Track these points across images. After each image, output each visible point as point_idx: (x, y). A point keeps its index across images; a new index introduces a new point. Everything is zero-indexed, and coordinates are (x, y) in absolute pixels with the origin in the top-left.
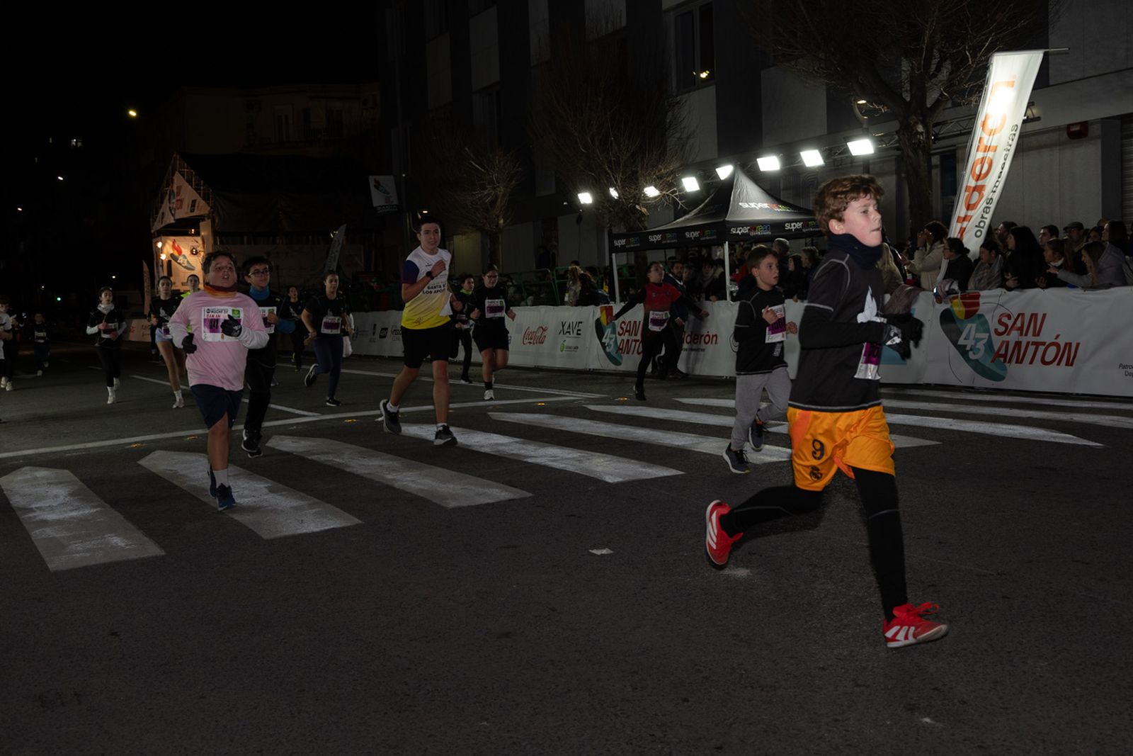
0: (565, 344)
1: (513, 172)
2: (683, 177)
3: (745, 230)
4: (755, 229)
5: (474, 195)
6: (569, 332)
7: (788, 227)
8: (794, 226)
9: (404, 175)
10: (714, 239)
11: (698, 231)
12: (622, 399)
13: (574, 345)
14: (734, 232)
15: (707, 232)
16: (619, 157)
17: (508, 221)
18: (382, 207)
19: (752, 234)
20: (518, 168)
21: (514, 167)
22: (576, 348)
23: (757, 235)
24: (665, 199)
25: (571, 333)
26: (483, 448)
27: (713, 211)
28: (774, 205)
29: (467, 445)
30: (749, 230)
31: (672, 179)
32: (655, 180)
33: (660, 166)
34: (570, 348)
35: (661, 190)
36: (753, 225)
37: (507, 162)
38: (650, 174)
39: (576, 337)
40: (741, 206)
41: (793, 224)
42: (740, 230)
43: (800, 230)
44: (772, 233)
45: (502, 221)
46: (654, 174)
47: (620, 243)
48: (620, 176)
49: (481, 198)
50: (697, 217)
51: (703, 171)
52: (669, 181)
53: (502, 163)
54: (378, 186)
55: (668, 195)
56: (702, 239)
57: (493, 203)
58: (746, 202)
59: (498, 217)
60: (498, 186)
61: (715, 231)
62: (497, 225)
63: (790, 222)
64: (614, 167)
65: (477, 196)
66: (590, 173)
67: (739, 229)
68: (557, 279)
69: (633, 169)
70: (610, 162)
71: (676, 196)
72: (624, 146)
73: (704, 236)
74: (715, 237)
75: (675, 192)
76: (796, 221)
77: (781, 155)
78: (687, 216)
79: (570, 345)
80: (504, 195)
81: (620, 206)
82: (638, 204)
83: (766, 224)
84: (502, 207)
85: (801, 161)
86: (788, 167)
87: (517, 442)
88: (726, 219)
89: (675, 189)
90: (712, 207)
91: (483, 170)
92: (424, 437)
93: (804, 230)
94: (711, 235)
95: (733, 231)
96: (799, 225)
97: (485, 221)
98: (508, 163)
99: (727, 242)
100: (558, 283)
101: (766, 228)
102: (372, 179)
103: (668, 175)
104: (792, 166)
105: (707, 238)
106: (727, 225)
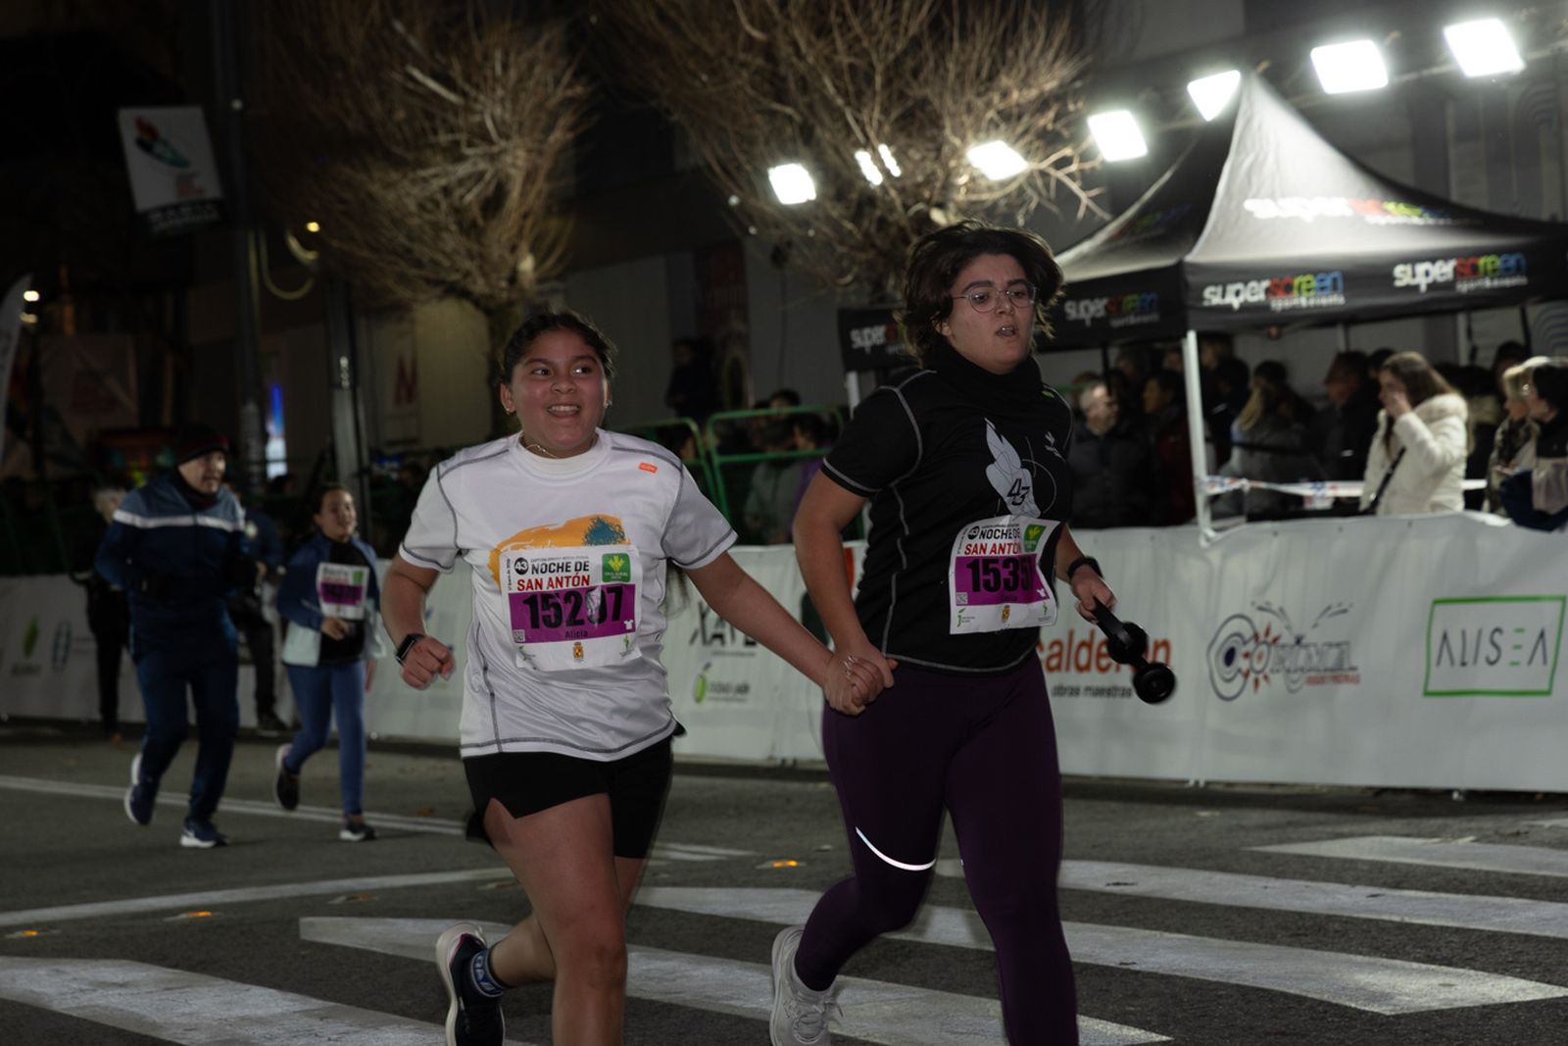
0: (712, 676)
1: (553, 102)
2: (1090, 112)
3: (1254, 293)
4: (1288, 289)
5: (425, 180)
6: (719, 637)
7: (1403, 275)
8: (1427, 274)
9: (237, 105)
10: (1149, 325)
11: (1101, 297)
12: (777, 864)
13: (738, 680)
14: (1216, 300)
15: (1131, 300)
16: (865, 53)
17: (549, 263)
18: (164, 209)
19: (1279, 304)
20: (570, 85)
21: (557, 82)
22: (743, 689)
23: (1293, 308)
24: (1035, 187)
25: (728, 637)
26: (190, 1035)
27: (1161, 231)
28: (1371, 203)
29: (154, 1025)
30: (1268, 291)
31: (1056, 119)
32: (994, 125)
33: (1005, 81)
34: (722, 688)
35: (1028, 154)
36: (1282, 277)
37: (531, 66)
38: (969, 109)
39: (741, 654)
40: (1250, 214)
41: (1421, 268)
42: (1237, 293)
43: (1449, 285)
44: (1346, 298)
45: (527, 264)
46: (989, 105)
47: (869, 337)
48: (876, 115)
49: (446, 191)
50: (1111, 249)
51: (1157, 88)
52: (1045, 128)
53: (513, 74)
54: (149, 140)
55: (1043, 174)
56: (1116, 323)
57: (494, 203)
58: (1272, 196)
59: (514, 249)
60: (503, 151)
61: (1153, 296)
62: (513, 278)
63: (1413, 259)
64: (851, 88)
65: (436, 184)
66: (777, 106)
67: (1232, 288)
68: (722, 450)
69: (916, 92)
70: (837, 74)
71: (1071, 176)
72: (882, 18)
73: (1120, 314)
74: (1154, 317)
75: (1064, 162)
76: (1433, 257)
77: (1395, 35)
78: (1086, 247)
79: (725, 680)
80: (530, 177)
81: (878, 213)
82: (941, 206)
83: (1327, 271)
84: (525, 216)
85: (1448, 60)
86: (1412, 76)
87: (307, 1013)
88: (1190, 258)
89: (1067, 151)
90: (1159, 216)
91: (452, 97)
92: (45, 1002)
93: (1464, 287)
94: (1141, 311)
95: (1213, 297)
96: (1444, 270)
97: (468, 265)
98: (538, 70)
99: (1192, 337)
100: (724, 467)
101: (1328, 282)
102: (128, 119)
103: (1043, 104)
104: (1426, 73)
105: (1132, 320)
106: (1191, 279)
